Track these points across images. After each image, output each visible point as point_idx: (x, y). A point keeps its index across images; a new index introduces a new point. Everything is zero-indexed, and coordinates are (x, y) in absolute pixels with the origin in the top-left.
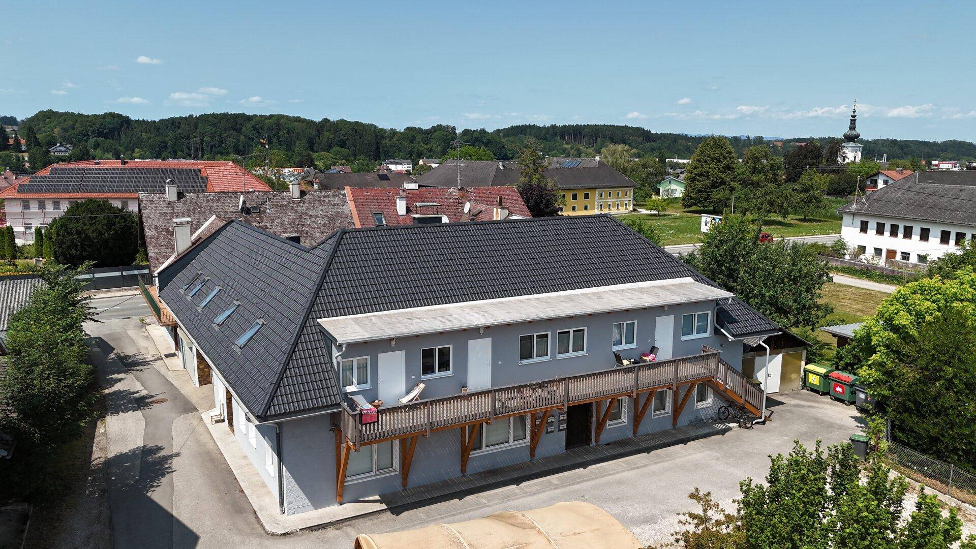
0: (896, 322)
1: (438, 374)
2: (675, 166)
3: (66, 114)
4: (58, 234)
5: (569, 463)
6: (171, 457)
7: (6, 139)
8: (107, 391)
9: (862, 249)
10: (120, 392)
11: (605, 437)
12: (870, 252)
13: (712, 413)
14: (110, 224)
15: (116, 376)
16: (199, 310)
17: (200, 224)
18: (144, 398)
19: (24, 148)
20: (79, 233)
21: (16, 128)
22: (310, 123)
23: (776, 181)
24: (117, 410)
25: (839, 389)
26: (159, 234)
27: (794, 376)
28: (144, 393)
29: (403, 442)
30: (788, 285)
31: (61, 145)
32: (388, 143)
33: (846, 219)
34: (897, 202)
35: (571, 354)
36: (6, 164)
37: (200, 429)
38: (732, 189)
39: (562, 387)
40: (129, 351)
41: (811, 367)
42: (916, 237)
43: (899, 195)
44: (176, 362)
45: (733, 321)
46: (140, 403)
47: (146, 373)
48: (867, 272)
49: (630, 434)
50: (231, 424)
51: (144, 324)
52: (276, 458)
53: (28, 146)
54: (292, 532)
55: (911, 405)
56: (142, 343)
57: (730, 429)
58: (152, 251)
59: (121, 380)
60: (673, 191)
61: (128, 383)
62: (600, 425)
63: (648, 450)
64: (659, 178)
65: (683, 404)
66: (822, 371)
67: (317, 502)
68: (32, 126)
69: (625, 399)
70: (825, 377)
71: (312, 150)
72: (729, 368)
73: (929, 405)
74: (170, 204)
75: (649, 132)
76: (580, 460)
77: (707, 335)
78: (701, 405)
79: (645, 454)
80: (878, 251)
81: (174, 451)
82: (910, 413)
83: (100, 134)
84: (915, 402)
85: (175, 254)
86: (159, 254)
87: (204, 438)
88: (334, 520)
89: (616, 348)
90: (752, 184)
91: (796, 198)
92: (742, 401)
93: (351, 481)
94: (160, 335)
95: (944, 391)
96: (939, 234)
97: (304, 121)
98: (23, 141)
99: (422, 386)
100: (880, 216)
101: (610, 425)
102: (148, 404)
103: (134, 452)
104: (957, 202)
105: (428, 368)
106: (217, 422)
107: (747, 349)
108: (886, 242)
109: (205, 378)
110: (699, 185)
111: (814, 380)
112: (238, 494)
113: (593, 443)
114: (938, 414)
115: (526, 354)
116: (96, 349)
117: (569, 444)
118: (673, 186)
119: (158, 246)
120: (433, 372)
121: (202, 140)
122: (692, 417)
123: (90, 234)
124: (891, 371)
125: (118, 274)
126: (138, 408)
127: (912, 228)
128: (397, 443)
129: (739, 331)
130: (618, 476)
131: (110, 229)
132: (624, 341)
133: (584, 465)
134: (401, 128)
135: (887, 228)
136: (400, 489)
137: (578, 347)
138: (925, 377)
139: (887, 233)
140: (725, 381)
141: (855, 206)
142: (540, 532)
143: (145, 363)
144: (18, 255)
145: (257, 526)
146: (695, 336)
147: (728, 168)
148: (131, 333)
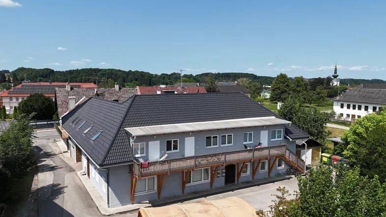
0: (357, 131)
1: (173, 151)
2: (266, 89)
3: (29, 69)
4: (23, 107)
5: (226, 190)
6: (64, 187)
7: (5, 78)
8: (39, 165)
9: (342, 115)
10: (44, 165)
11: (241, 180)
12: (345, 116)
13: (284, 171)
14: (43, 103)
15: (43, 159)
16: (77, 130)
17: (79, 100)
18: (53, 167)
19: (12, 81)
20: (31, 106)
21: (9, 74)
22: (124, 72)
23: (306, 90)
24: (43, 171)
25: (335, 163)
26: (63, 103)
27: (317, 158)
28: (54, 165)
29: (159, 176)
30: (313, 123)
31: (27, 80)
32: (154, 79)
33: (335, 103)
34: (355, 96)
35: (227, 145)
36: (4, 87)
37: (76, 178)
38: (289, 94)
39: (223, 156)
40: (49, 151)
41: (323, 154)
42: (363, 109)
43: (356, 93)
44: (68, 154)
45: (291, 133)
46: (52, 169)
47: (55, 158)
48: (344, 123)
49: (251, 179)
50: (89, 175)
51: (55, 141)
52: (106, 184)
53: (13, 80)
54: (112, 214)
55: (365, 164)
56: (54, 148)
57: (292, 178)
58: (59, 110)
59: (45, 161)
60: (266, 96)
61: (48, 162)
62: (239, 174)
63: (259, 185)
64: (260, 90)
65: (272, 167)
66: (328, 155)
67: (123, 203)
68: (15, 74)
69: (249, 164)
70: (330, 158)
71: (125, 82)
72: (291, 152)
73: (372, 164)
74: (68, 92)
75: (256, 75)
76: (231, 188)
77: (281, 139)
78: (279, 168)
79: (257, 186)
80: (348, 115)
81: (65, 185)
82: (365, 168)
83: (42, 76)
84: (367, 163)
85: (69, 111)
86: (62, 111)
87: (78, 181)
88: (130, 210)
89: (245, 143)
90: (297, 91)
91: (315, 97)
92: (296, 166)
93: (137, 194)
94: (62, 144)
95: (378, 157)
96: (372, 108)
97: (122, 71)
98: (11, 79)
99: (166, 155)
100: (348, 101)
101: (243, 175)
102: (55, 169)
103: (49, 186)
104: (378, 95)
105: (169, 149)
106: (83, 175)
107: (298, 146)
108: (351, 111)
109: (79, 160)
110: (276, 92)
111: (325, 159)
112: (91, 201)
113: (236, 182)
114: (376, 167)
115: (208, 144)
116: (36, 150)
117: (226, 182)
118: (266, 94)
119: (62, 108)
120: (171, 150)
121: (81, 78)
122: (276, 173)
123: (36, 107)
124: (356, 152)
125: (46, 123)
126: (52, 170)
127: (361, 106)
128: (156, 177)
129: (294, 137)
130: (247, 194)
131: (43, 104)
132: (248, 140)
133: (233, 190)
134: (159, 74)
135: (351, 106)
136: (157, 198)
137: (229, 142)
138: (370, 152)
139: (351, 108)
140: (289, 157)
141: (338, 98)
142: (214, 206)
143: (55, 155)
144: (7, 117)
145: (98, 212)
146: (276, 139)
147: (287, 85)
148: (50, 144)
